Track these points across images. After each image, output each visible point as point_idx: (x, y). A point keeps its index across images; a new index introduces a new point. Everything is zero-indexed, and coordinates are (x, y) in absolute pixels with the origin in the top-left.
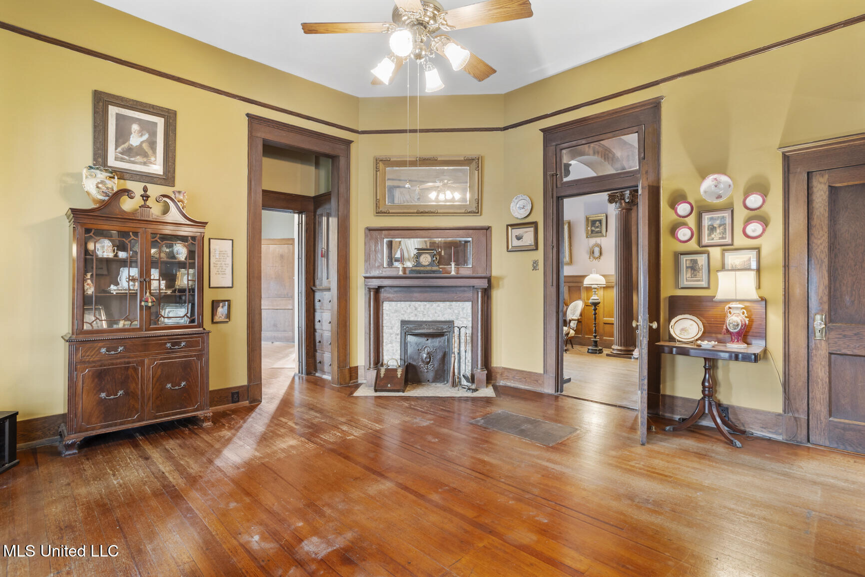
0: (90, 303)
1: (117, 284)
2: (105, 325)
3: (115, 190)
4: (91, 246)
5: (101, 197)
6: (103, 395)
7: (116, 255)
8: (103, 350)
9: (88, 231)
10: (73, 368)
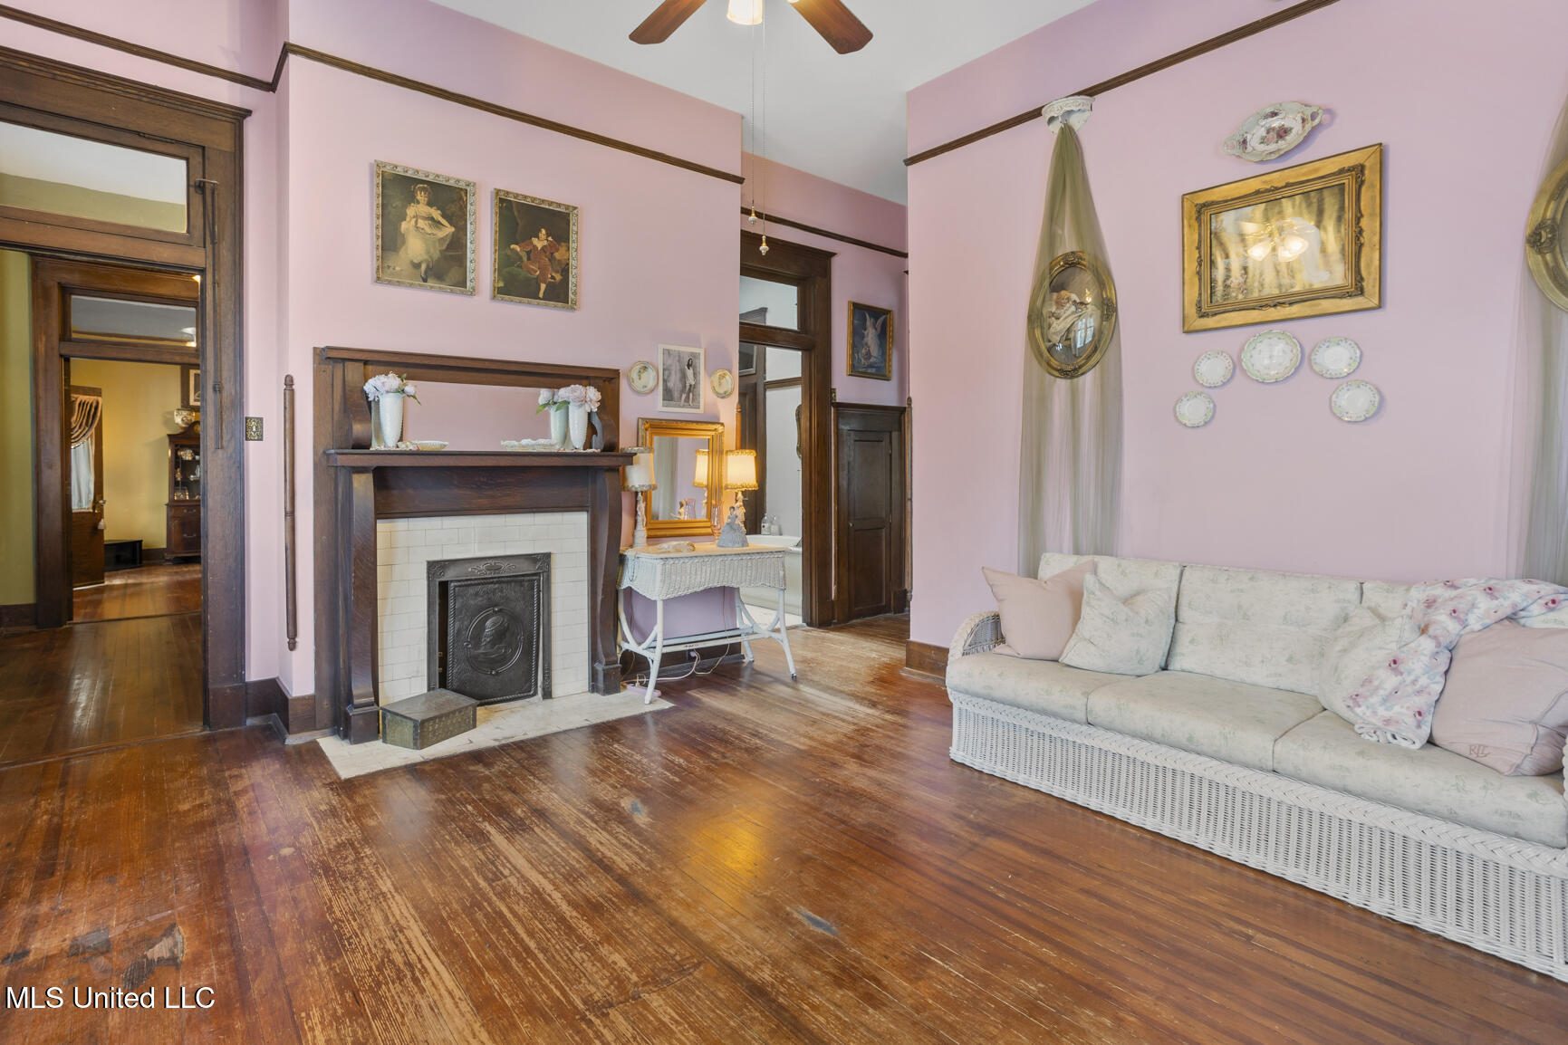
0: (178, 485)
1: (194, 474)
2: (188, 498)
3: (193, 420)
4: (179, 453)
5: (184, 426)
6: (185, 535)
7: (194, 458)
8: (185, 511)
9: (176, 446)
10: (169, 519)
